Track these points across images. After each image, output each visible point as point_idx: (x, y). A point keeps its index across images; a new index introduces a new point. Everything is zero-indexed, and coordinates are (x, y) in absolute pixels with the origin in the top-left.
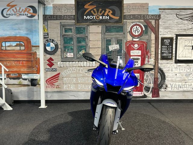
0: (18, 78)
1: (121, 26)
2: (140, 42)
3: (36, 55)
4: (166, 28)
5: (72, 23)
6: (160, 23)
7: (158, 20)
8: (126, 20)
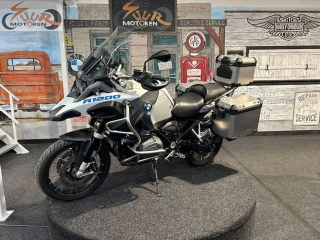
0: (35, 110)
1: (175, 35)
2: (199, 58)
3: (58, 77)
4: (234, 39)
5: (107, 32)
6: (226, 32)
7: (224, 27)
8: (181, 28)
